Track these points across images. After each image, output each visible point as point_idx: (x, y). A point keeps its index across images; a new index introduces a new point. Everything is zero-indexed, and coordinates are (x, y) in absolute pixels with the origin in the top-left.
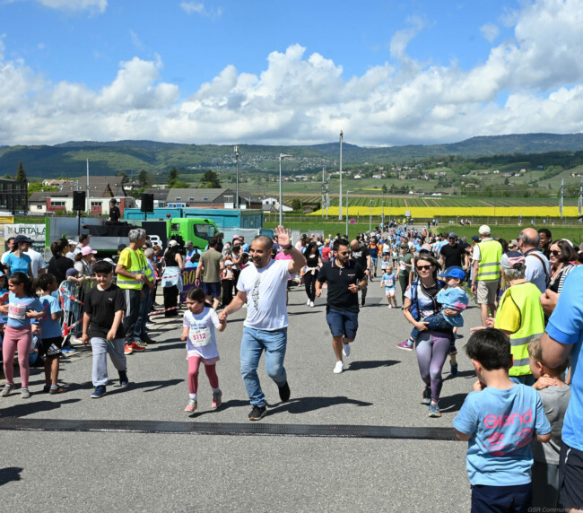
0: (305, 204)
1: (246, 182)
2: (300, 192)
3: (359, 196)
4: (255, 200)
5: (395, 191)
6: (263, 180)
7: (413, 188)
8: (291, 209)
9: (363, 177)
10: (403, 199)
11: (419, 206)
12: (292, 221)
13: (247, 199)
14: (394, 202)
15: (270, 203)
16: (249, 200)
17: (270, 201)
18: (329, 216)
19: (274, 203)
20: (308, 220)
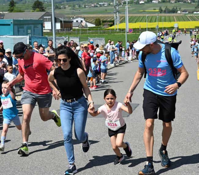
0: (104, 22)
1: (65, 8)
2: (101, 14)
3: (142, 15)
4: (67, 20)
5: (168, 11)
6: (77, 6)
7: (180, 9)
8: (94, 26)
9: (146, 3)
10: (173, 16)
11: (184, 21)
12: (93, 33)
13: (61, 19)
14: (167, 18)
15: (79, 21)
16: (62, 20)
17: (79, 20)
18: (119, 29)
19: (82, 21)
20: (104, 33)
